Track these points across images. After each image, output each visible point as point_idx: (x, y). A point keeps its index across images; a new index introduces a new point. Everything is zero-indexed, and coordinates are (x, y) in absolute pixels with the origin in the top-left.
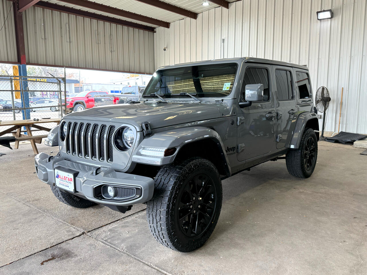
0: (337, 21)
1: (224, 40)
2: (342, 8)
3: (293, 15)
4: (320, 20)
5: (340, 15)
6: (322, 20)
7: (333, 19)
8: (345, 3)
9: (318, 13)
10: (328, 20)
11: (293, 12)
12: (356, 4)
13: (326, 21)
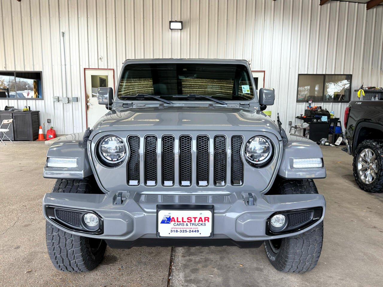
0: (185, 33)
1: (63, 33)
2: (189, 21)
3: (145, 19)
4: (172, 29)
5: (188, 28)
6: (172, 30)
7: (182, 30)
8: (192, 18)
9: (170, 22)
10: (178, 31)
11: (145, 17)
12: (201, 20)
13: (176, 31)
